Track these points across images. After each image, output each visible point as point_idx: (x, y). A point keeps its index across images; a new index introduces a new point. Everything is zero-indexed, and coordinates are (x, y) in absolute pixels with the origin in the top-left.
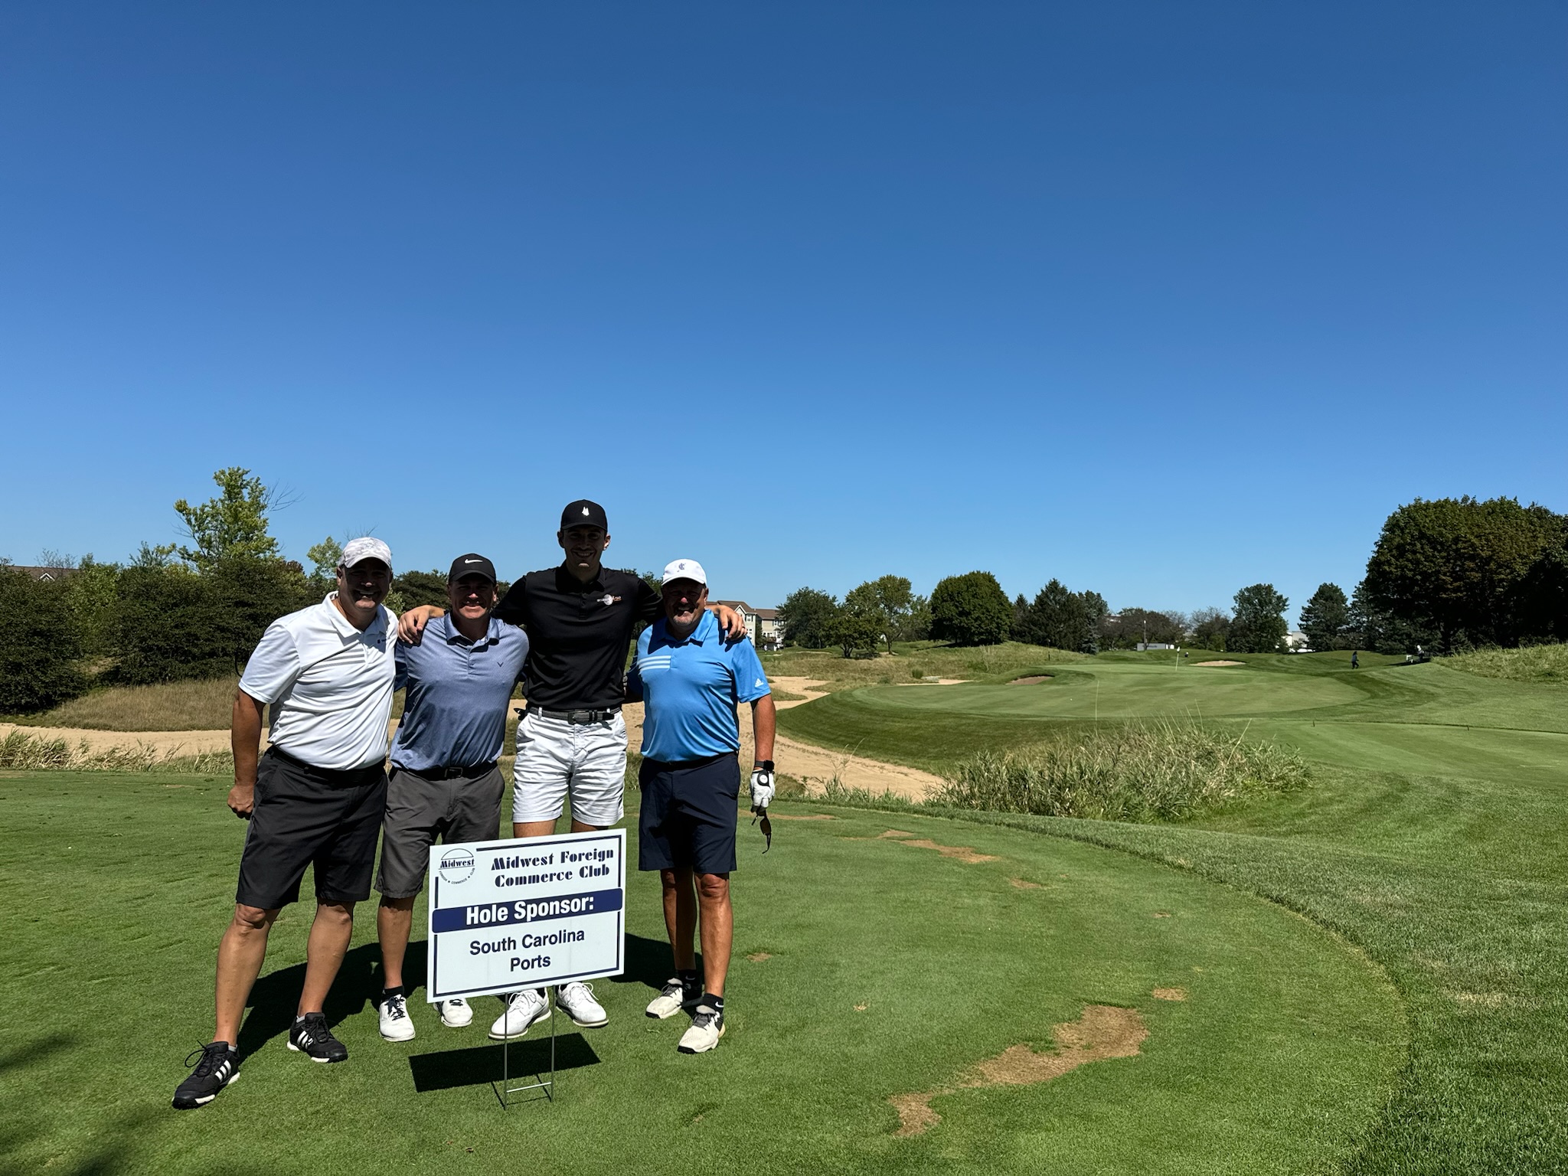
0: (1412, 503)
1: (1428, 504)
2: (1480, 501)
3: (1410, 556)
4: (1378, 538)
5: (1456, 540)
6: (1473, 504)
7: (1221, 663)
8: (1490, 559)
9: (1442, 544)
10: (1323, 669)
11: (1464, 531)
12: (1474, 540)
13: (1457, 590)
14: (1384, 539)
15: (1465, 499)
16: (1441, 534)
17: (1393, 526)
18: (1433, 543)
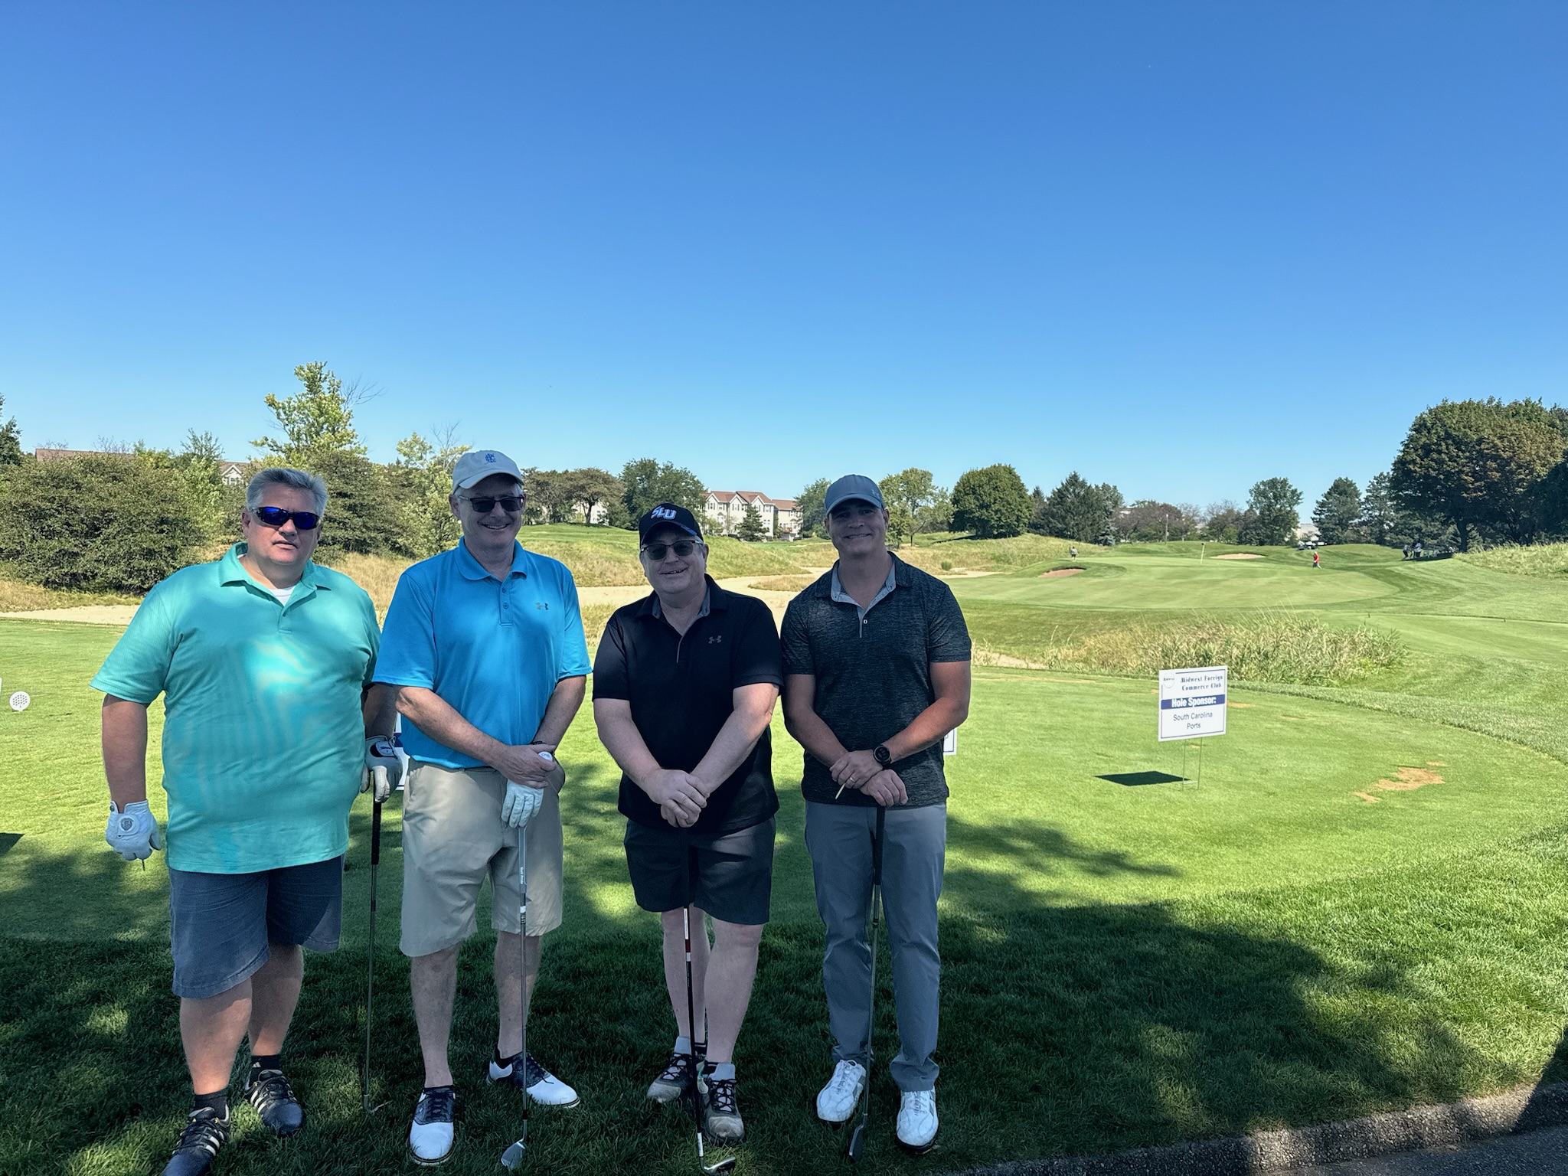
0: (1440, 404)
1: (1453, 406)
2: (1505, 404)
3: (1435, 456)
4: (1405, 438)
5: (1480, 441)
6: (1498, 406)
7: (1240, 556)
8: (1511, 458)
9: (1467, 444)
10: (1341, 563)
11: (1487, 433)
12: (1497, 442)
13: (1479, 489)
14: (1411, 439)
15: (1491, 401)
16: (1465, 434)
17: (1420, 427)
18: (1458, 443)
